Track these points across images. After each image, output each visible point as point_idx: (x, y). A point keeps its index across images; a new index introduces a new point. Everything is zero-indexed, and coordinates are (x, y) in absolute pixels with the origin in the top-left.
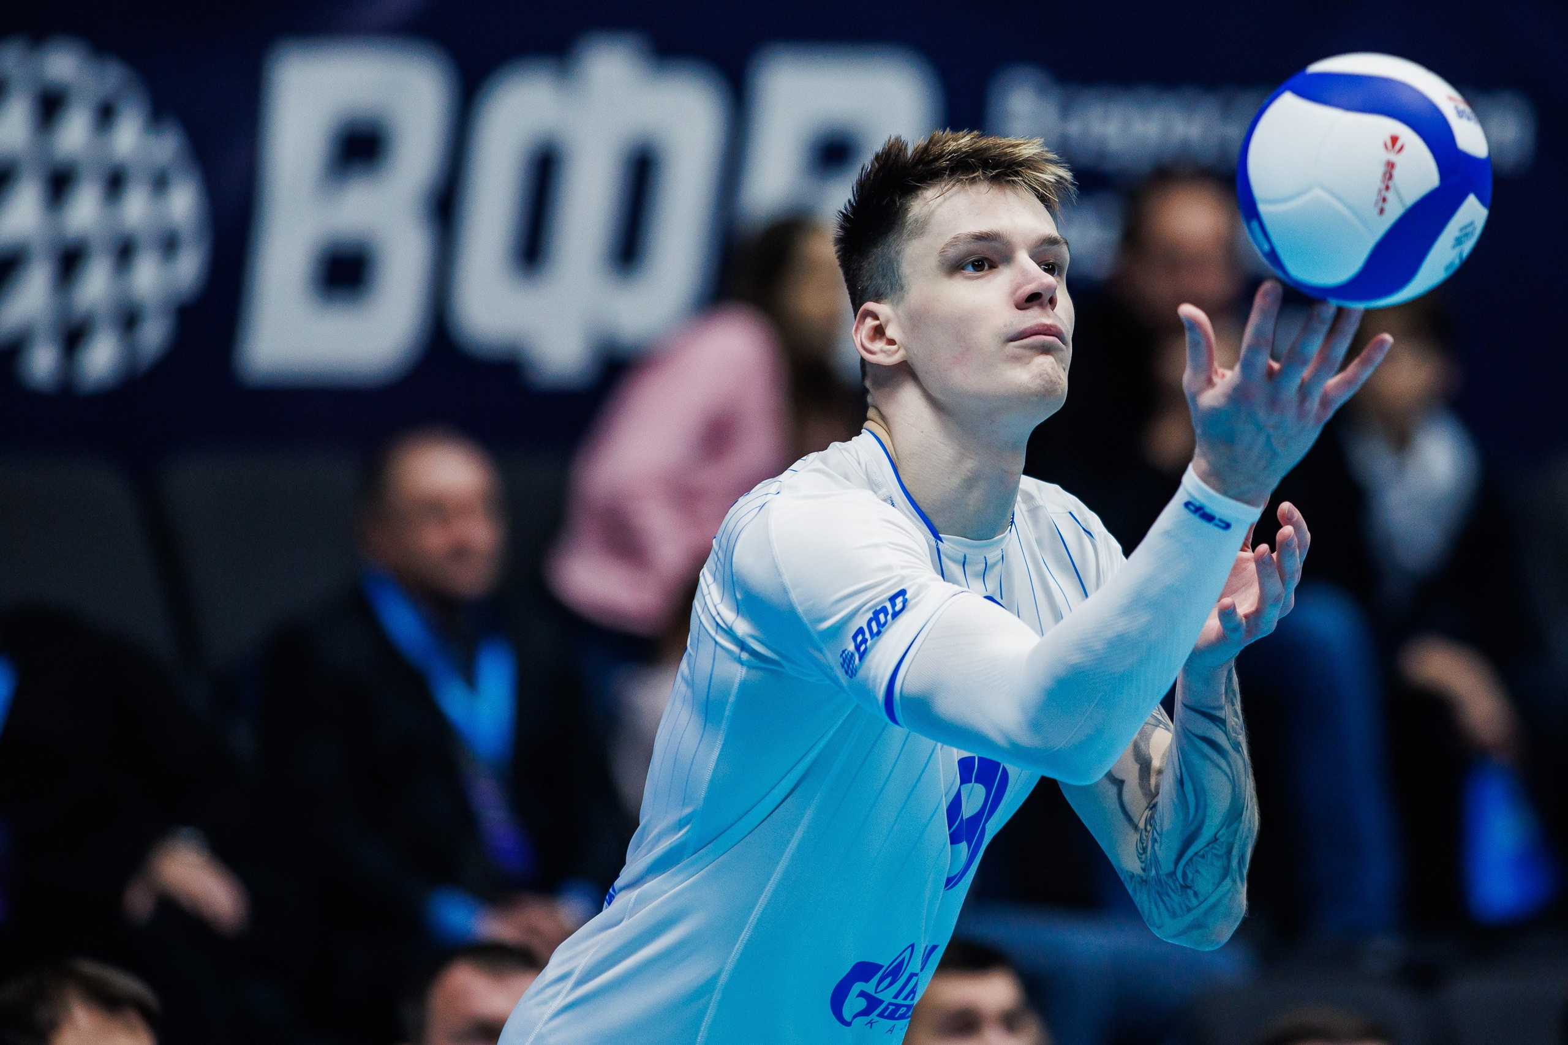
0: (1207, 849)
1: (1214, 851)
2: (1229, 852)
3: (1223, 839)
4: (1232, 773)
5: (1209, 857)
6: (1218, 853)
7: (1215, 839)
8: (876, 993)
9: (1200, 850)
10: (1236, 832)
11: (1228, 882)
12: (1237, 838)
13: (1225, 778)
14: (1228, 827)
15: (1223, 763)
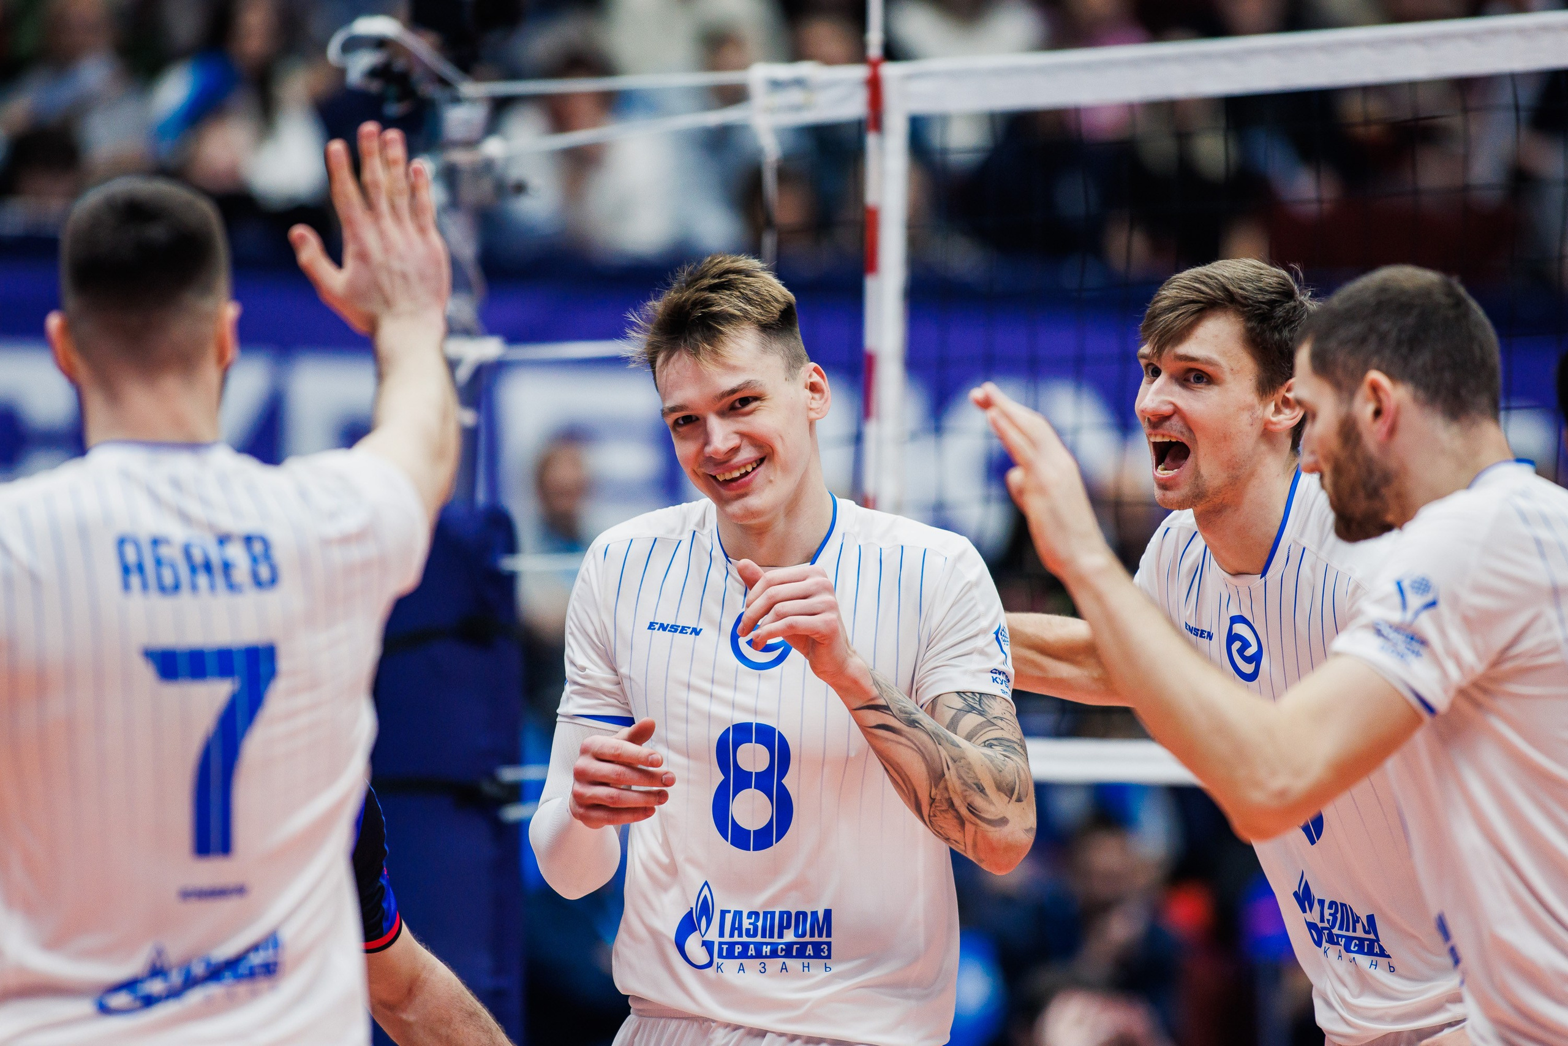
0: (932, 809)
1: (938, 808)
2: (952, 804)
3: (938, 797)
4: (915, 744)
5: (939, 814)
6: (943, 809)
7: (933, 800)
8: (703, 937)
9: (930, 813)
10: (946, 789)
11: (968, 826)
12: (951, 793)
13: (910, 751)
14: (936, 786)
15: (903, 740)
